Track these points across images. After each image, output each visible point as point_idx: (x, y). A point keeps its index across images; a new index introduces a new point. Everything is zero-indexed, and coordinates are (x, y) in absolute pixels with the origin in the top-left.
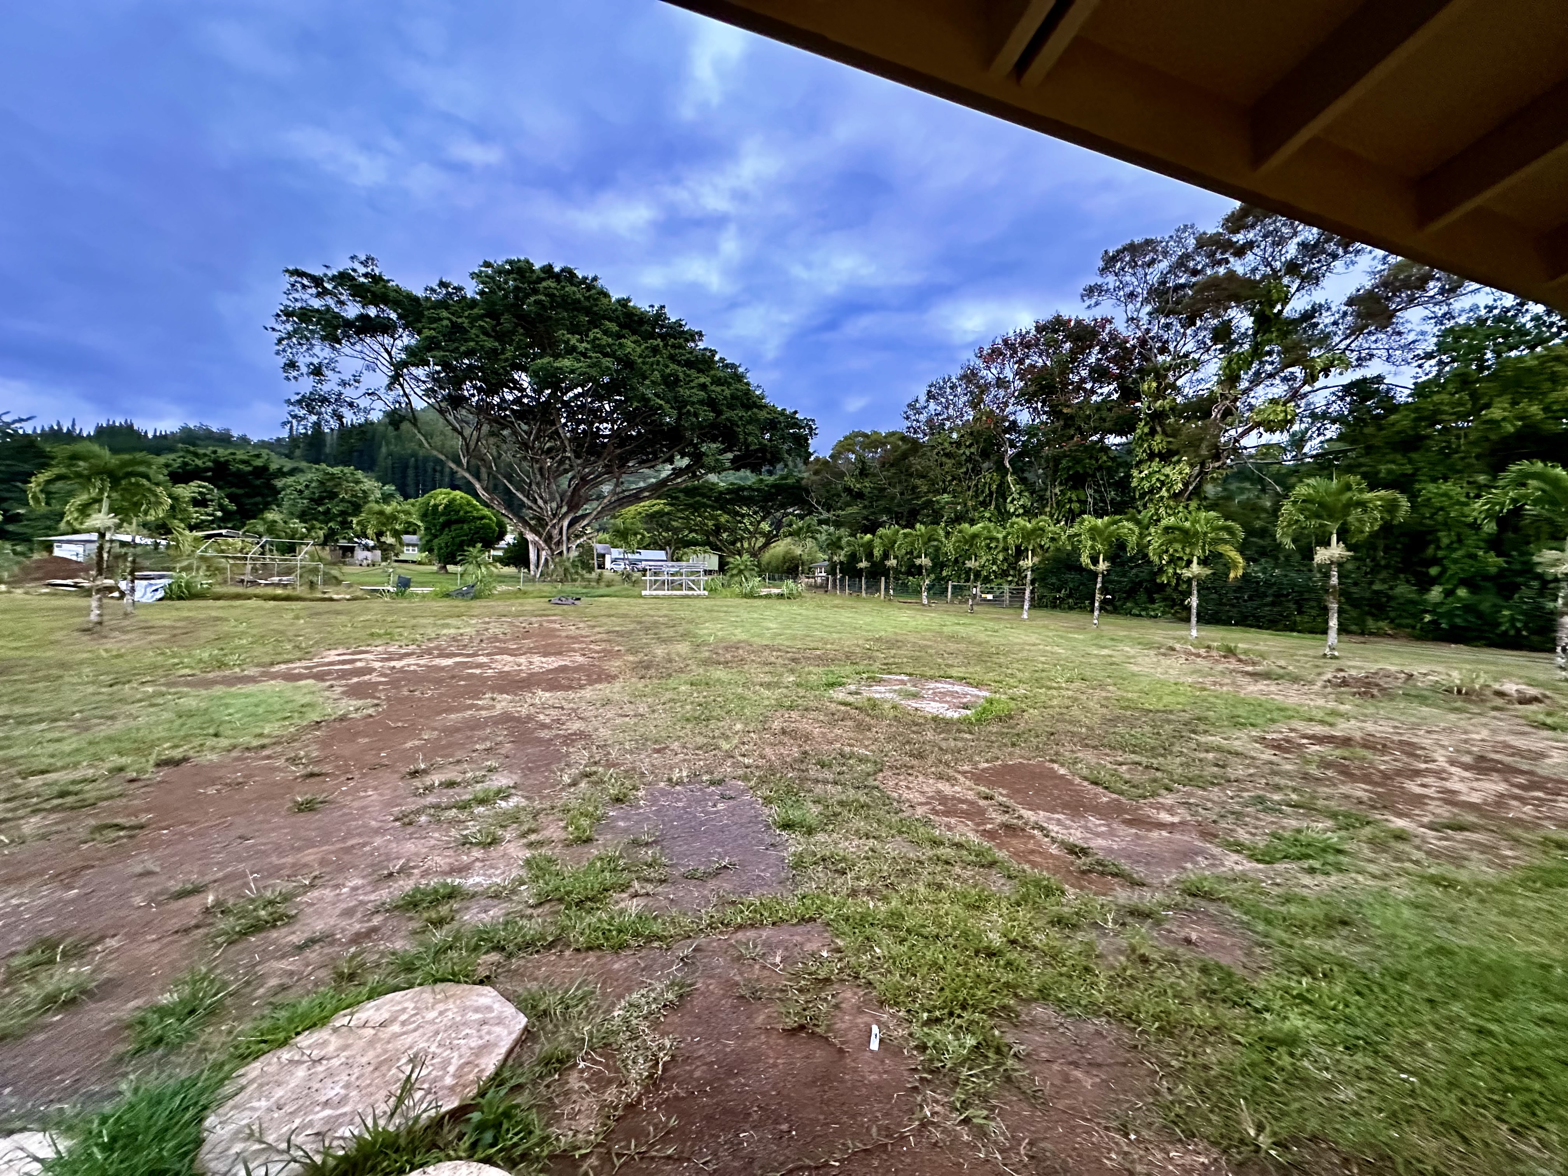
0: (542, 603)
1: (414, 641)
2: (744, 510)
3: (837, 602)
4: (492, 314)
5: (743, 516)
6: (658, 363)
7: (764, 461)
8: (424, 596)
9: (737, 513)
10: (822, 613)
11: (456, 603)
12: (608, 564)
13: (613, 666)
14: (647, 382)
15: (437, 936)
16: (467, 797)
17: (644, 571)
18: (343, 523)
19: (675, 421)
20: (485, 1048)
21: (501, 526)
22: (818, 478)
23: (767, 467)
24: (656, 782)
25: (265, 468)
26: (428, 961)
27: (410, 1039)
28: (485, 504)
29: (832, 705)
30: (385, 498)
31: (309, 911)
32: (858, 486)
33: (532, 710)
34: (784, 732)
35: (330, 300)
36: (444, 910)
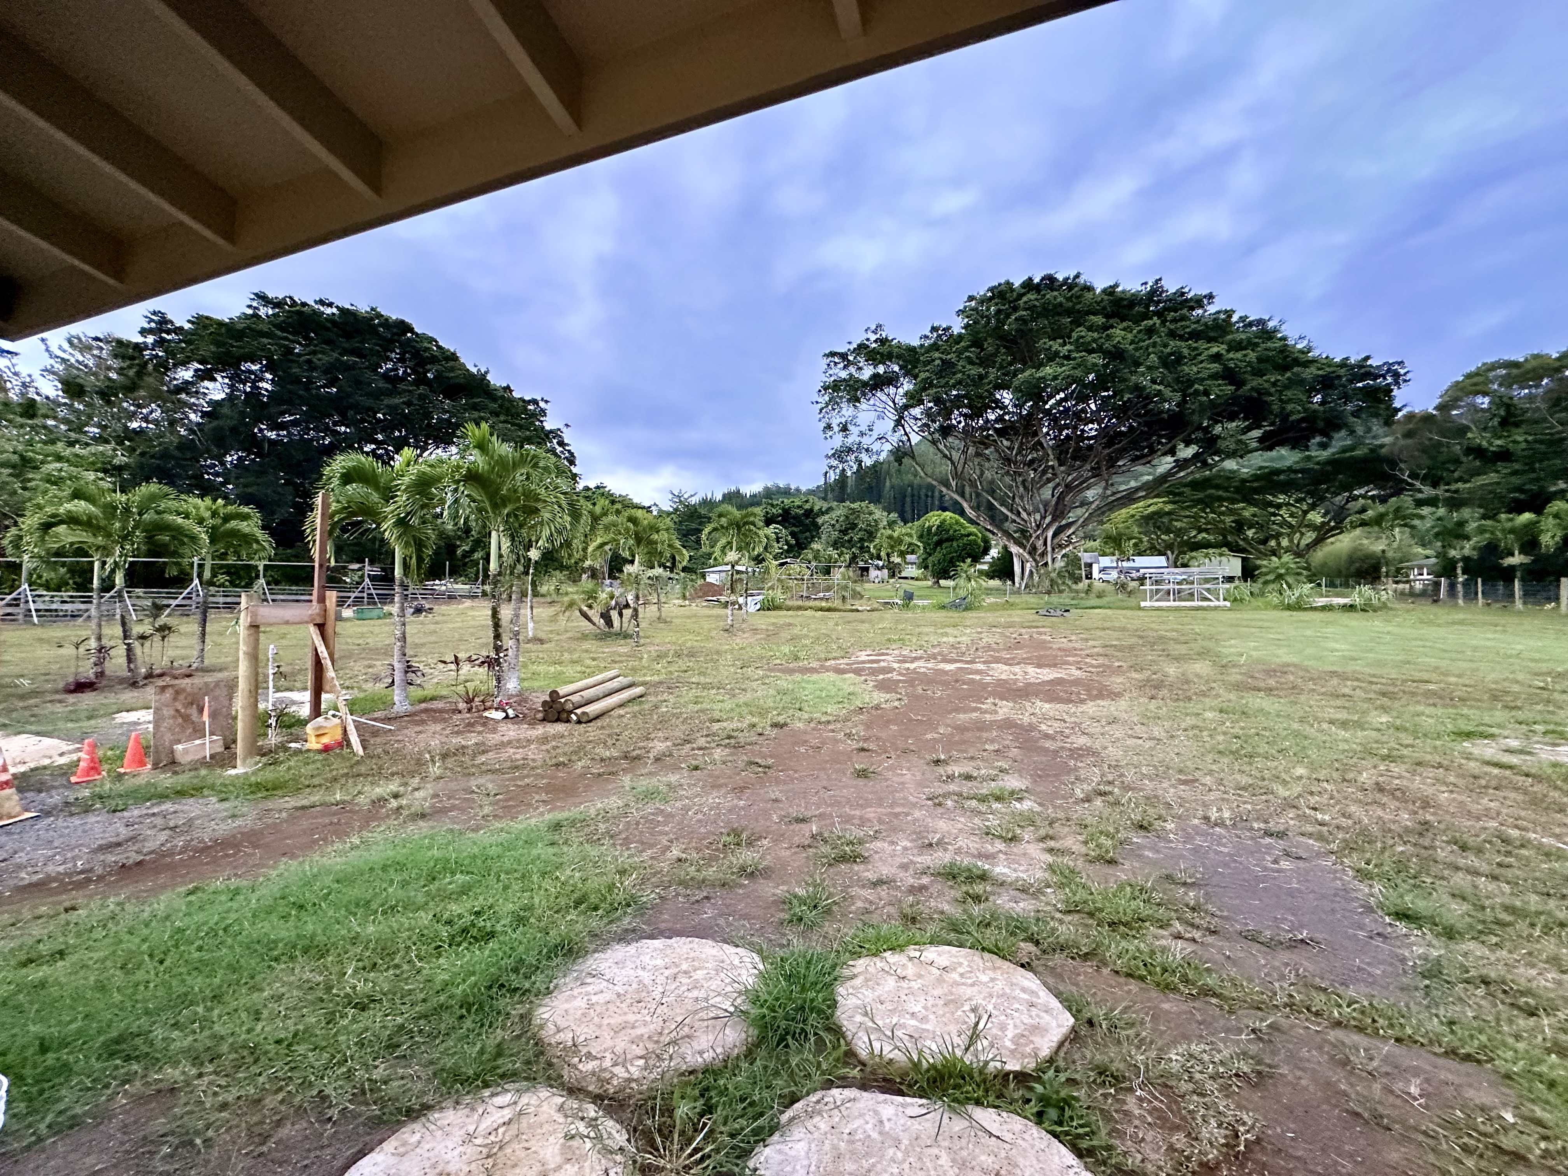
0: (1030, 615)
1: (921, 648)
2: (1281, 498)
5: (1279, 506)
6: (1154, 345)
7: (1314, 431)
8: (924, 608)
9: (1271, 504)
10: (1433, 633)
11: (950, 614)
12: (1096, 574)
13: (1117, 682)
14: (1141, 369)
15: (976, 910)
16: (984, 791)
17: (1142, 580)
18: (861, 548)
19: (1178, 405)
20: (1036, 1029)
21: (986, 541)
22: (1409, 441)
23: (1318, 439)
24: (1188, 818)
25: (811, 510)
26: (972, 929)
27: (969, 992)
28: (972, 522)
29: (1472, 764)
30: (891, 524)
31: (877, 856)
32: (1499, 442)
33: (1034, 720)
34: (1380, 788)
35: (852, 369)
36: (979, 888)
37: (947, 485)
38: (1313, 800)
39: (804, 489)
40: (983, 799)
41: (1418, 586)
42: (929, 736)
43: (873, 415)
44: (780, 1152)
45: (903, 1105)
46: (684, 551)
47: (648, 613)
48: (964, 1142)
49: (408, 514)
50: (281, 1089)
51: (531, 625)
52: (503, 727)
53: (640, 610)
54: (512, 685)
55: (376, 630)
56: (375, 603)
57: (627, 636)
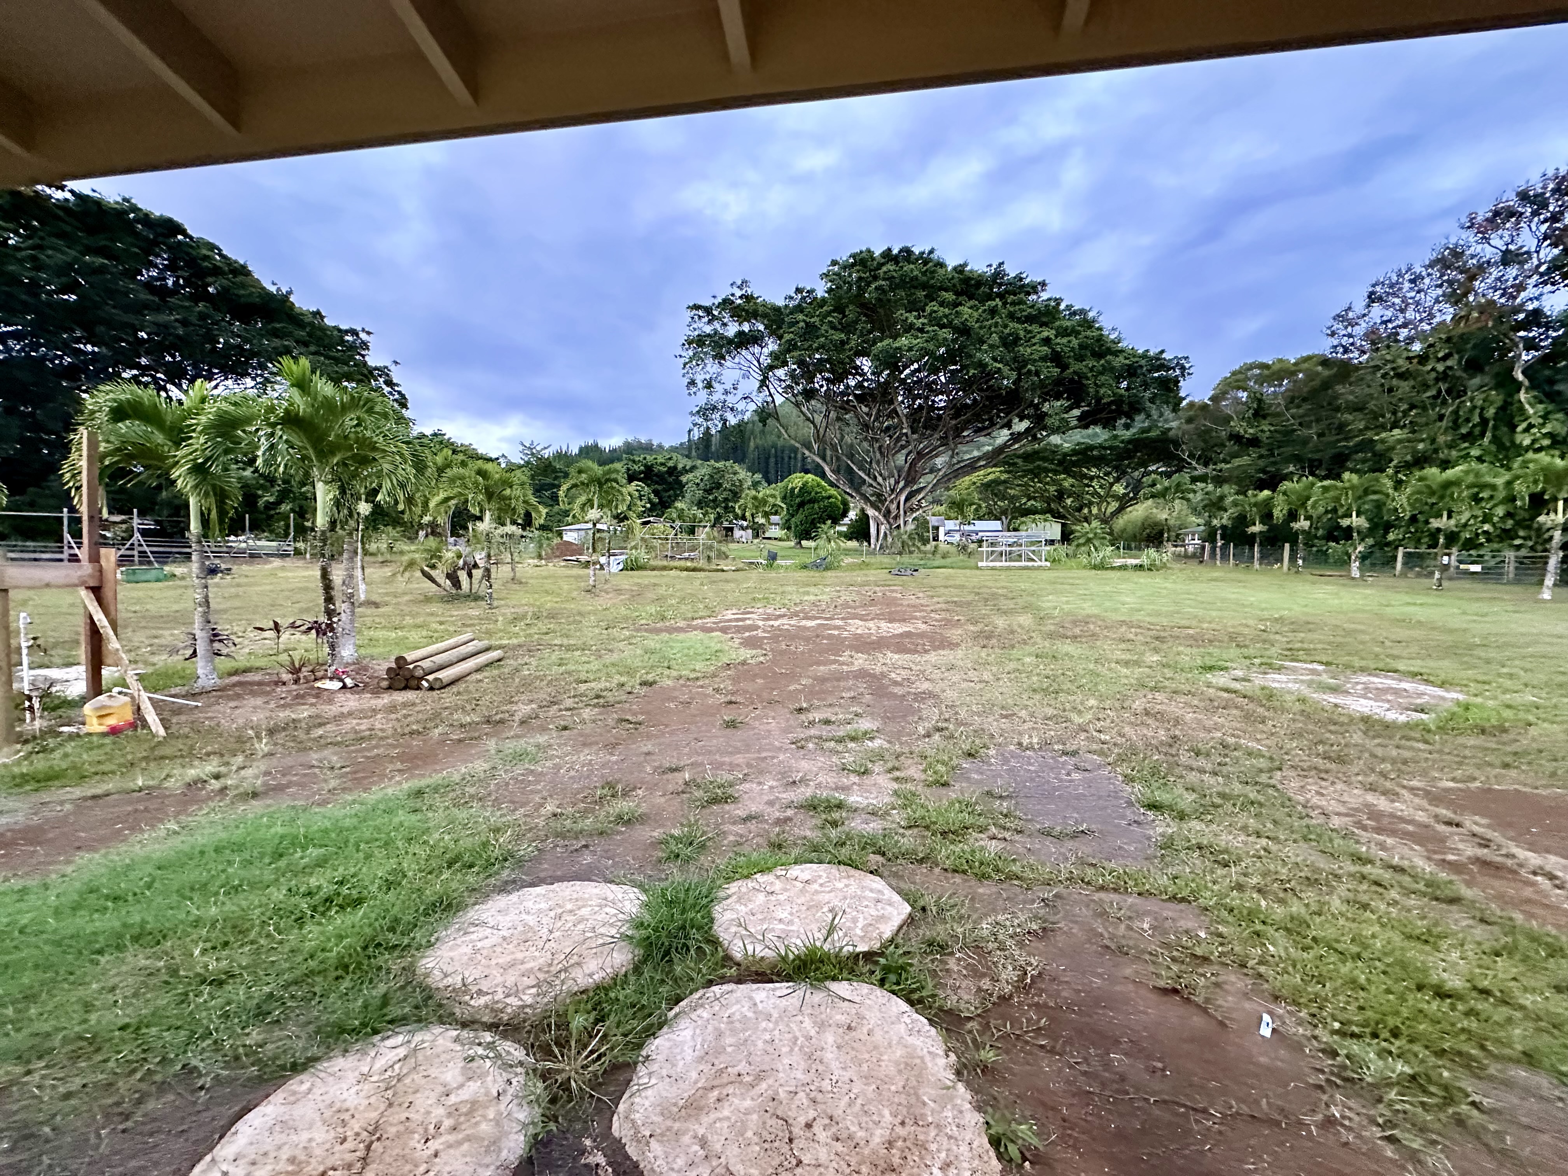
0: (883, 574)
1: (784, 606)
2: (1094, 471)
3: (1216, 574)
4: (839, 309)
5: (1092, 479)
6: (996, 325)
7: (1120, 413)
8: (787, 567)
9: (1085, 476)
10: (1196, 587)
11: (812, 573)
12: (942, 537)
13: (955, 634)
14: (985, 347)
15: (833, 833)
16: (841, 734)
17: (980, 542)
18: (726, 508)
19: (1014, 383)
20: (882, 918)
21: (845, 504)
22: (1192, 426)
23: (1123, 421)
24: (1006, 744)
25: (675, 468)
26: (830, 848)
27: (827, 897)
28: (832, 484)
29: (1211, 690)
30: (755, 485)
31: (746, 796)
32: (1251, 431)
33: (885, 669)
34: (1147, 713)
35: (717, 325)
36: (836, 815)
37: (809, 447)
38: (1099, 725)
39: (667, 446)
40: (840, 741)
41: (1191, 549)
42: (792, 688)
43: (737, 374)
44: (669, 1040)
45: (774, 990)
46: (541, 508)
47: (501, 573)
48: (823, 1008)
49: (207, 460)
50: (134, 1071)
51: (362, 587)
52: (341, 697)
53: (493, 569)
54: (347, 652)
55: (157, 594)
56: (150, 563)
57: (477, 598)
